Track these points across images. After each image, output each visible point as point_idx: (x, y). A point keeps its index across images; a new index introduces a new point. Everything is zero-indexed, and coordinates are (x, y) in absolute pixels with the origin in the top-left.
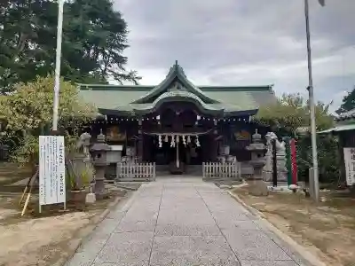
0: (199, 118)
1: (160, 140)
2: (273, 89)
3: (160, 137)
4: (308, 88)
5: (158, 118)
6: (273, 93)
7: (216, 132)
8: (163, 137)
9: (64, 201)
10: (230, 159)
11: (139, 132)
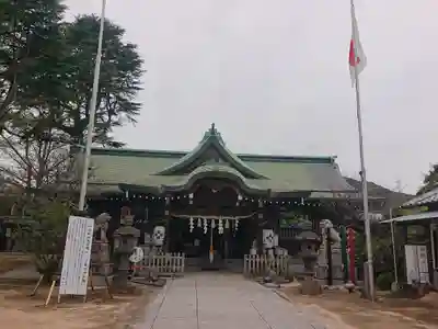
0: (240, 198)
1: (192, 223)
2: (336, 161)
3: (192, 220)
4: (361, 173)
5: (191, 196)
6: (336, 167)
7: (261, 216)
8: (196, 221)
9: (85, 293)
10: (280, 252)
11: (167, 213)
